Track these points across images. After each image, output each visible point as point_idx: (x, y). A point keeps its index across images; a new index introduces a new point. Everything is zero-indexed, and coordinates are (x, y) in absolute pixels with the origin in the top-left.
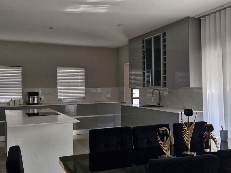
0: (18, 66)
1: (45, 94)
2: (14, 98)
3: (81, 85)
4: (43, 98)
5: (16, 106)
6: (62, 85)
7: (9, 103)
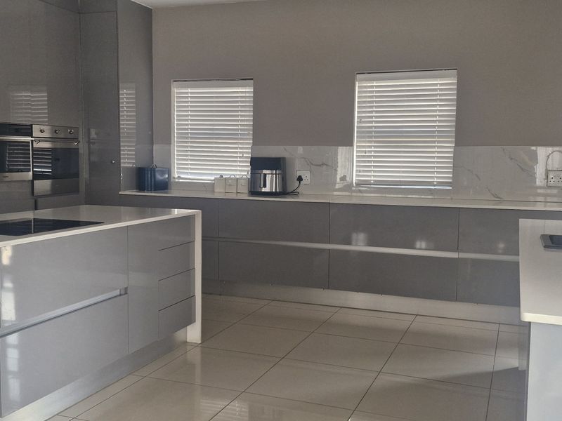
0: (243, 78)
1: (312, 164)
2: (226, 174)
3: (442, 134)
4: (309, 177)
5: (228, 196)
6: (371, 137)
7: (210, 186)
